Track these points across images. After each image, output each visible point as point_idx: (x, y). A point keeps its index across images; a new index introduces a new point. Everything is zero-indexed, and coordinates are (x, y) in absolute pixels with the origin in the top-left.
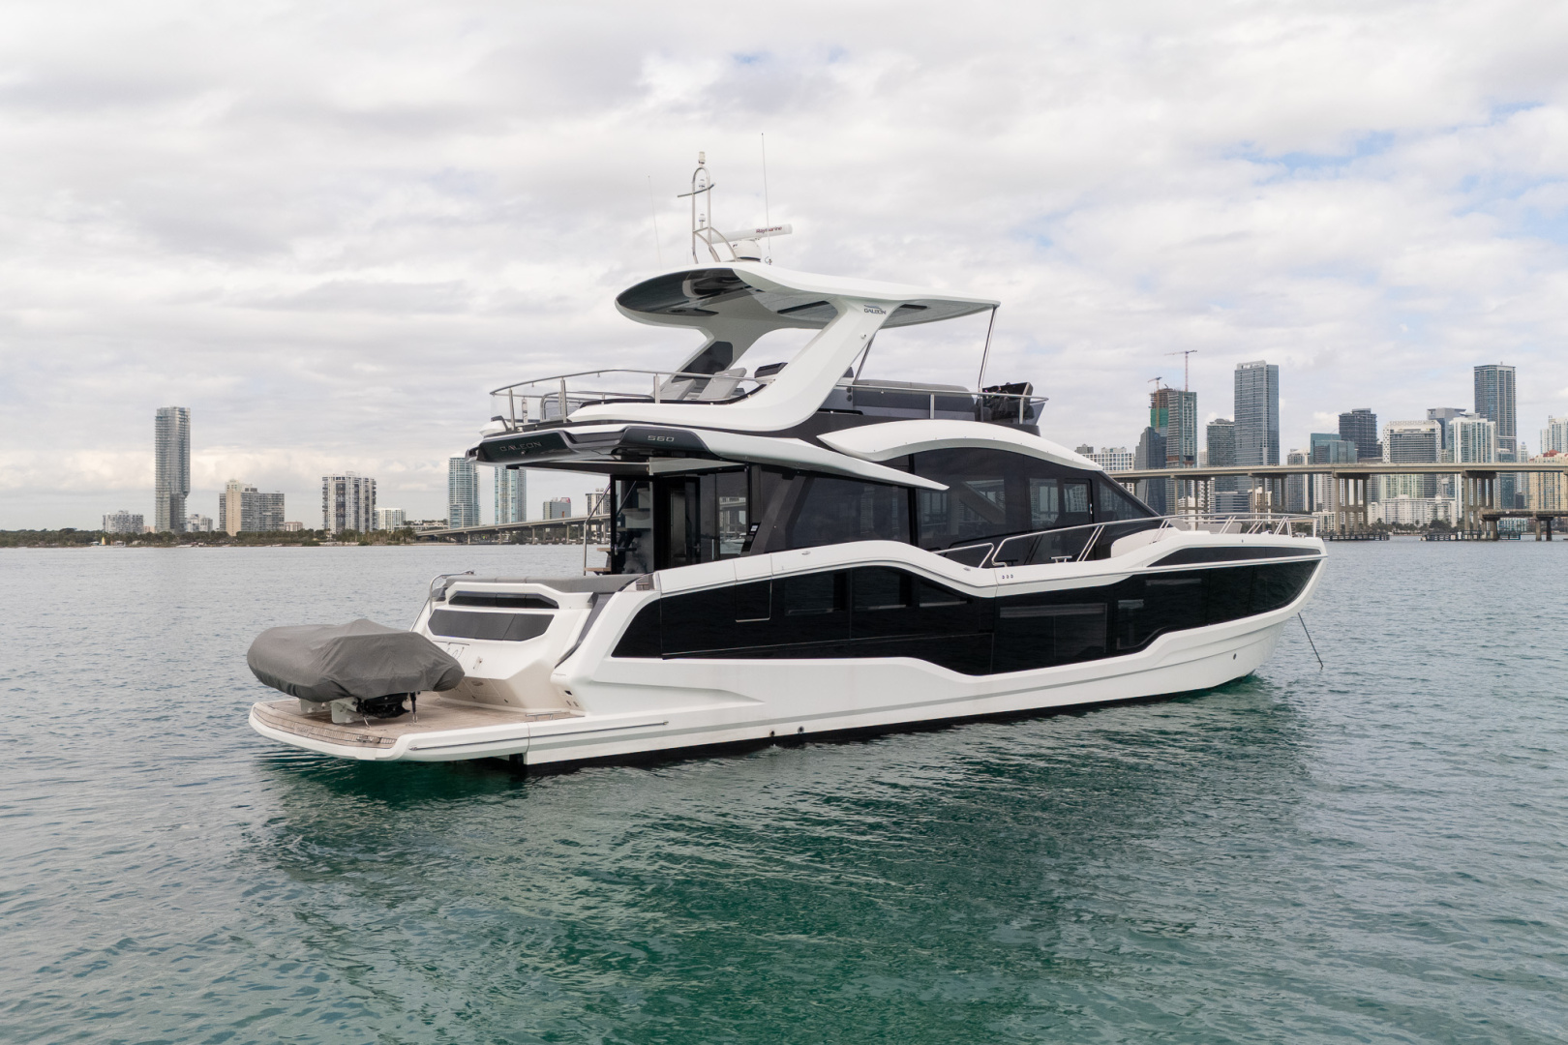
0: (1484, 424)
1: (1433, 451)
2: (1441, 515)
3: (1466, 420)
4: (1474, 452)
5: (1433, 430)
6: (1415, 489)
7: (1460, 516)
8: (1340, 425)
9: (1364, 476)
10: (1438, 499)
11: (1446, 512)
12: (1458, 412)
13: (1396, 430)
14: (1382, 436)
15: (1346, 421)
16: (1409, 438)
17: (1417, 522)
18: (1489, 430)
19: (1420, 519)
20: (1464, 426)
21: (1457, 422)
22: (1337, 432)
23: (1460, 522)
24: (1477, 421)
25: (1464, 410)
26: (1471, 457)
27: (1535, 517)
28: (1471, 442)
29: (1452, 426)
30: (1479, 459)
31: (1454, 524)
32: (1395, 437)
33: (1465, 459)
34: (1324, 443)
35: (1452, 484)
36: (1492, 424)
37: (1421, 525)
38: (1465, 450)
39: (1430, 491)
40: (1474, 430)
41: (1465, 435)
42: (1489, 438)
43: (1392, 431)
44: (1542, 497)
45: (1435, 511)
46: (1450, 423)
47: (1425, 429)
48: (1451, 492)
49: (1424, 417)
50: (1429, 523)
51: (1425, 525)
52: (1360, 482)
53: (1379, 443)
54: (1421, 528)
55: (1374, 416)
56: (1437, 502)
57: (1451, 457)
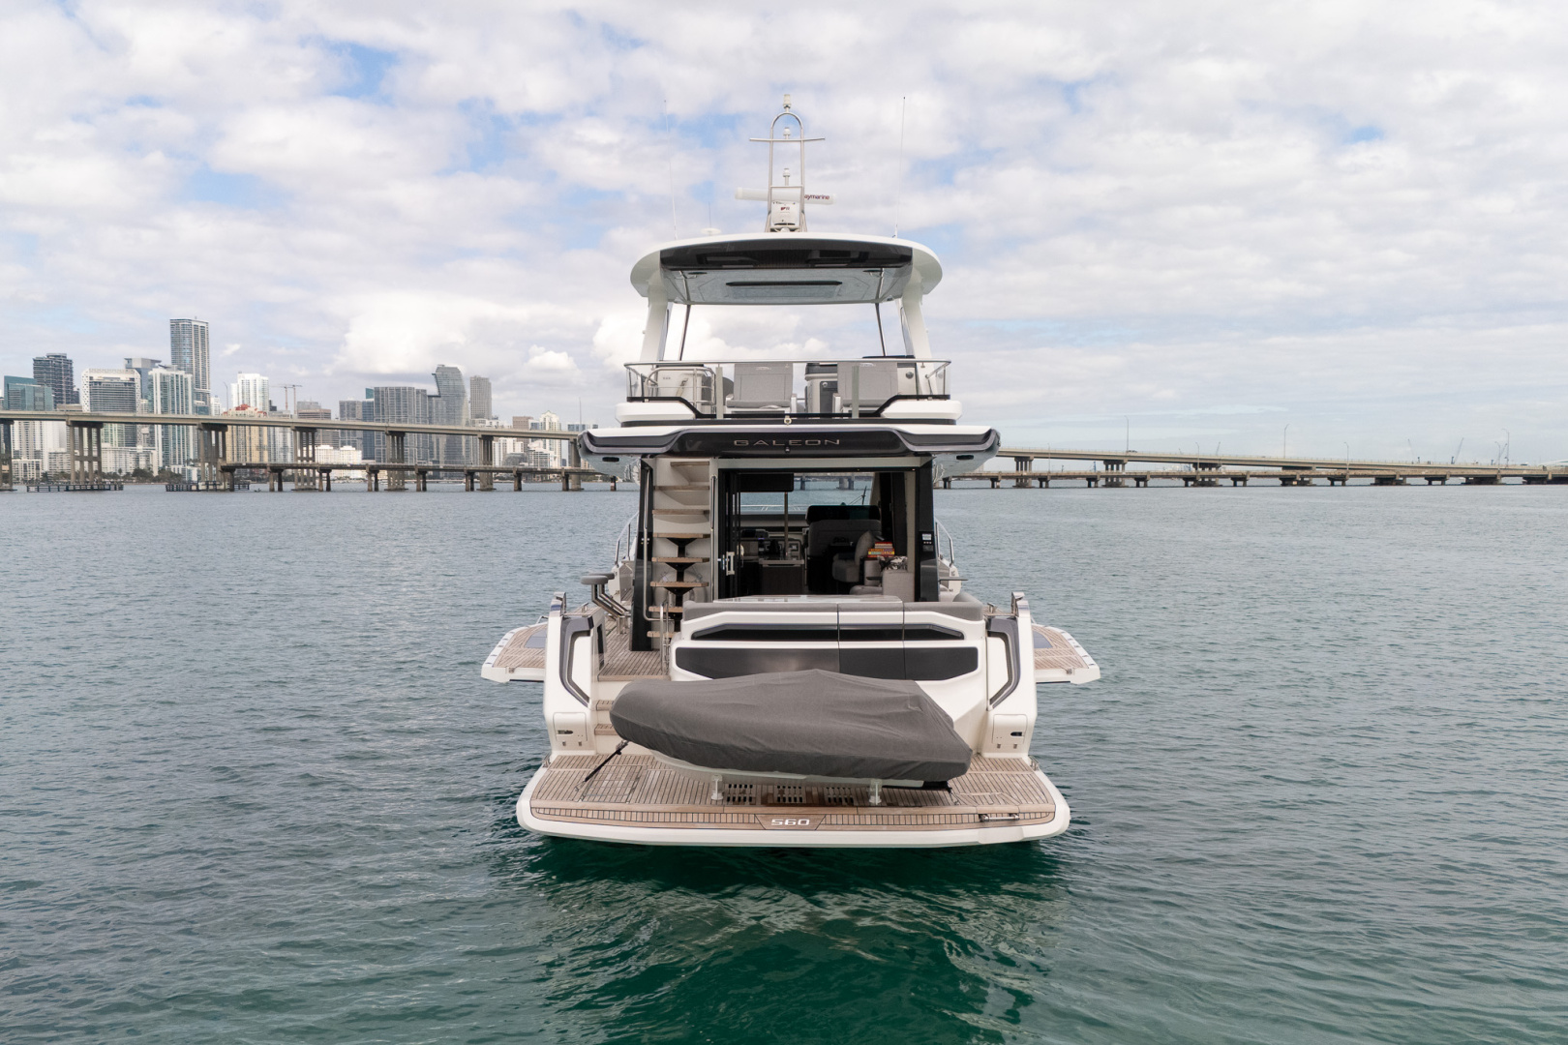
0: (182, 376)
1: (133, 401)
2: (142, 465)
3: (165, 372)
4: (173, 404)
5: (133, 379)
6: (116, 438)
7: (161, 465)
8: (34, 368)
9: (98, 425)
10: (140, 448)
11: (148, 461)
12: (154, 362)
13: (96, 377)
14: (81, 384)
15: (40, 364)
16: (108, 386)
17: (120, 471)
18: (186, 382)
19: (123, 468)
20: (163, 377)
21: (156, 373)
22: (31, 376)
23: (161, 471)
24: (175, 373)
25: (159, 362)
26: (170, 408)
27: (269, 469)
28: (169, 394)
29: (151, 376)
30: (173, 410)
31: (156, 473)
32: (94, 384)
33: (165, 410)
34: (19, 386)
35: (152, 433)
36: (189, 376)
37: (124, 473)
38: (164, 400)
39: (132, 441)
40: (172, 381)
41: (164, 386)
42: (187, 390)
43: (91, 378)
44: (235, 449)
45: (137, 460)
46: (150, 373)
47: (125, 377)
48: (151, 442)
49: (122, 365)
50: (132, 472)
51: (128, 474)
52: (94, 431)
53: (75, 389)
54: (124, 477)
55: (70, 362)
56: (138, 451)
57: (151, 407)
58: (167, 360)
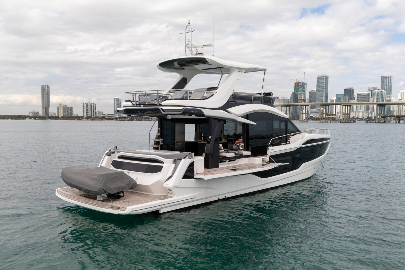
0: (383, 92)
1: (369, 99)
2: (370, 116)
3: (378, 91)
4: (380, 99)
5: (369, 93)
6: (363, 109)
7: (375, 116)
8: (344, 92)
9: (350, 106)
10: (369, 111)
11: (371, 115)
12: (376, 88)
13: (359, 93)
14: (355, 95)
15: (346, 91)
16: (362, 95)
17: (364, 117)
18: (384, 93)
19: (364, 116)
20: (378, 92)
21: (376, 91)
22: (343, 94)
23: (375, 117)
24: (381, 91)
25: (378, 88)
26: (379, 100)
27: (395, 117)
28: (379, 97)
29: (374, 92)
30: (380, 101)
31: (373, 118)
32: (359, 95)
33: (377, 101)
34: (340, 96)
35: (373, 107)
36: (385, 92)
37: (364, 118)
38: (377, 98)
39: (367, 109)
40: (380, 93)
41: (378, 95)
42: (384, 95)
43: (358, 93)
44: (398, 111)
45: (368, 115)
46: (374, 91)
47: (367, 93)
48: (373, 110)
49: (367, 90)
50: (367, 117)
51: (366, 118)
52: (349, 107)
53: (354, 96)
54: (364, 119)
55: (353, 89)
56: (369, 112)
57: (374, 101)
58: (380, 88)
